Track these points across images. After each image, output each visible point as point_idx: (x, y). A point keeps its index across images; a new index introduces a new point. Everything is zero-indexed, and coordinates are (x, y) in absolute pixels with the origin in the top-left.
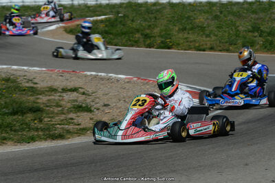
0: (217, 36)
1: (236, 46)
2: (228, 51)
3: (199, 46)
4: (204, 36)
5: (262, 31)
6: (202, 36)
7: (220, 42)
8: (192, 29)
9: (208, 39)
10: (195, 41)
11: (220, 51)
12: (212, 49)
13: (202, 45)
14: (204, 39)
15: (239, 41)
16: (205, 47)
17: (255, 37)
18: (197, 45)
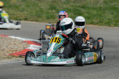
0: (28, 11)
1: (42, 18)
2: (37, 21)
3: (17, 17)
4: (19, 11)
5: (57, 10)
6: (18, 11)
7: (31, 15)
8: (10, 6)
9: (22, 13)
10: (13, 14)
11: (32, 21)
12: (26, 19)
13: (19, 17)
14: (20, 13)
15: (44, 15)
16: (21, 18)
17: (54, 13)
18: (15, 17)
